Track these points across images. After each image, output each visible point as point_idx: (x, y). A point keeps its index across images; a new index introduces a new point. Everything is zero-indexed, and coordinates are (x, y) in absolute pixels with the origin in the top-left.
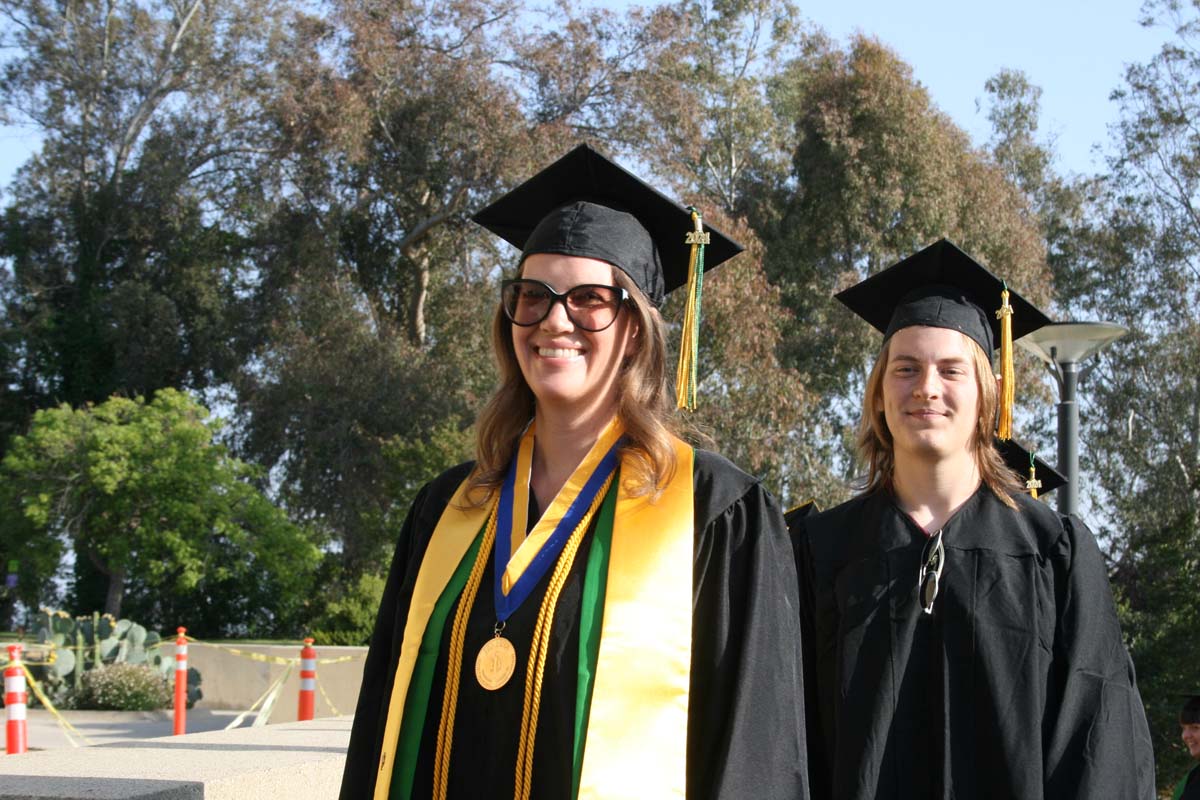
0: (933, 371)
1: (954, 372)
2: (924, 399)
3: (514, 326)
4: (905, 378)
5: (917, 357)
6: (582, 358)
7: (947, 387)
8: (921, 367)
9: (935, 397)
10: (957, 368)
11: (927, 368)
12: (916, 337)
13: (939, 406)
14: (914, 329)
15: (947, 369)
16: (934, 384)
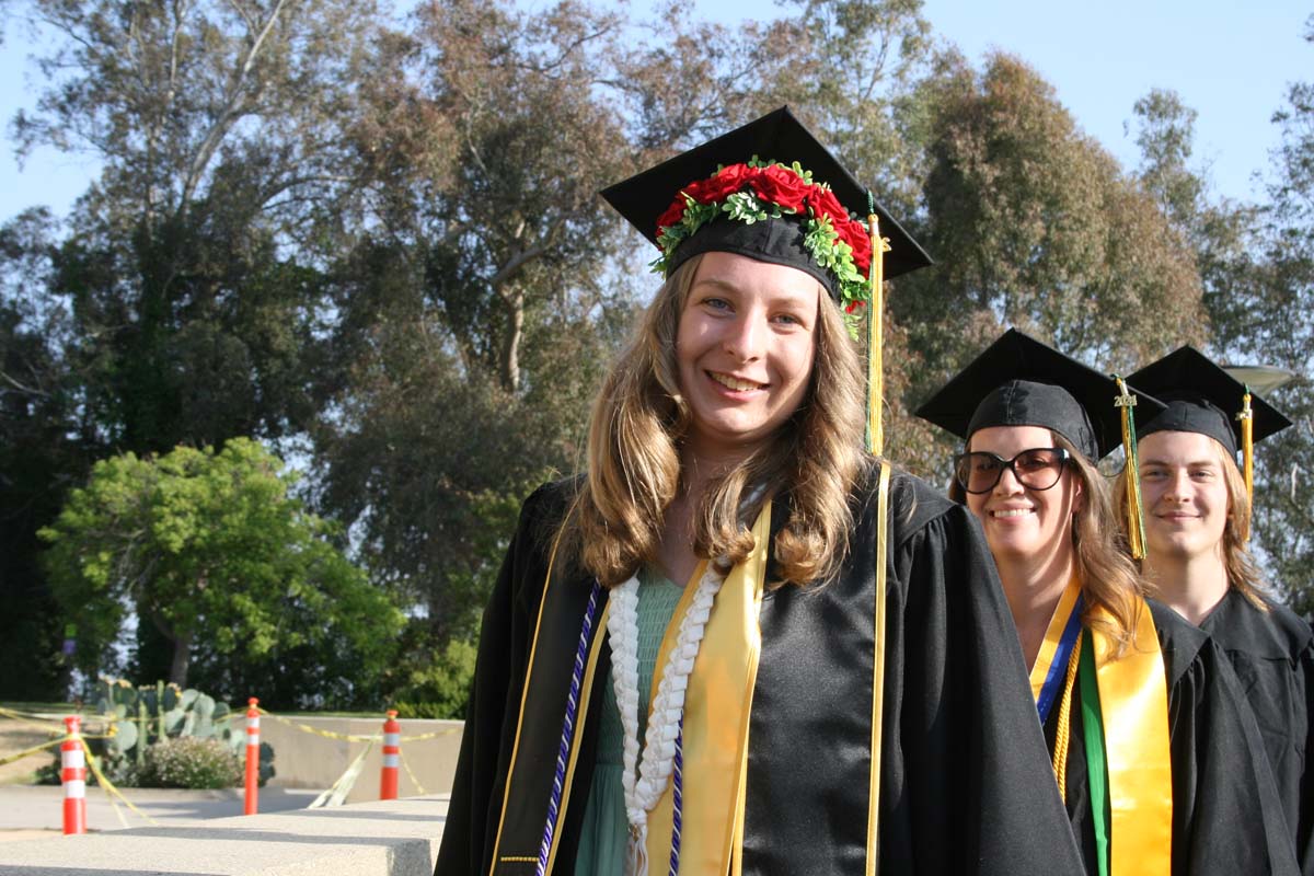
0: (1183, 473)
1: (1203, 475)
2: (1175, 503)
3: (968, 495)
4: (1155, 482)
5: (1167, 461)
6: (1034, 514)
7: (1198, 491)
8: (1170, 471)
9: (1186, 500)
10: (1205, 470)
11: (1177, 471)
12: (1164, 442)
13: (1190, 509)
14: (1161, 433)
15: (1197, 472)
16: (1185, 487)
